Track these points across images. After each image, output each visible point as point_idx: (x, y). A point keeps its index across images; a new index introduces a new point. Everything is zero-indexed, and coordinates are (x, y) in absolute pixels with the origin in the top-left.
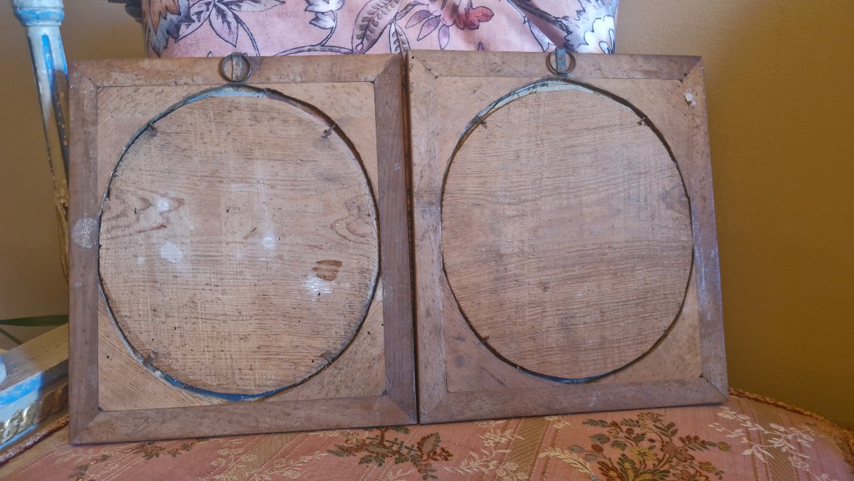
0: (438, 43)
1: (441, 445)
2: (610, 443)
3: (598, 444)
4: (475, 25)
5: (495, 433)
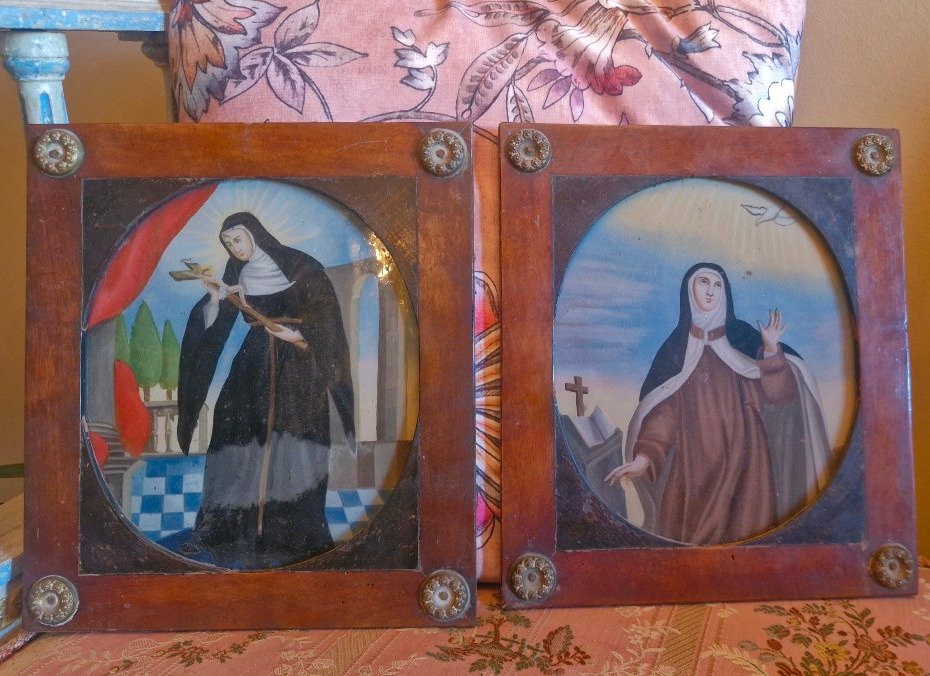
0: (570, 113)
1: (575, 642)
2: (790, 637)
3: (776, 638)
4: (615, 89)
5: (643, 625)
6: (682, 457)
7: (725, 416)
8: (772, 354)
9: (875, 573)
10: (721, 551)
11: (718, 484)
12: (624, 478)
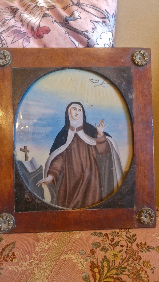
0: (22, 45)
2: (100, 248)
3: (94, 249)
4: (41, 36)
5: (44, 242)
6: (66, 176)
7: (83, 160)
8: (100, 136)
9: (139, 219)
10: (79, 211)
11: (80, 185)
12: (43, 184)
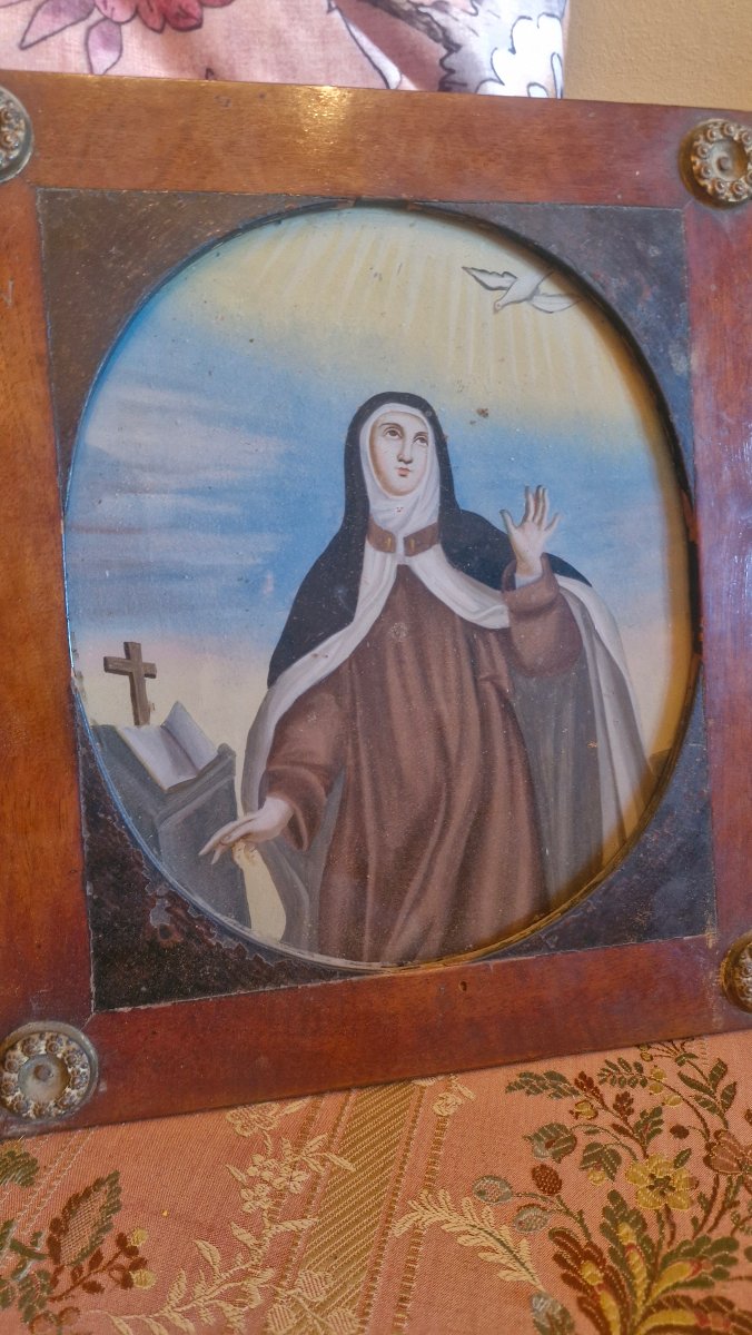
0: (84, 61)
2: (578, 1154)
3: (549, 1162)
4: (188, 16)
5: (277, 1155)
6: (359, 794)
7: (443, 707)
8: (531, 579)
9: (732, 989)
10: (440, 975)
11: (433, 841)
12: (241, 845)
